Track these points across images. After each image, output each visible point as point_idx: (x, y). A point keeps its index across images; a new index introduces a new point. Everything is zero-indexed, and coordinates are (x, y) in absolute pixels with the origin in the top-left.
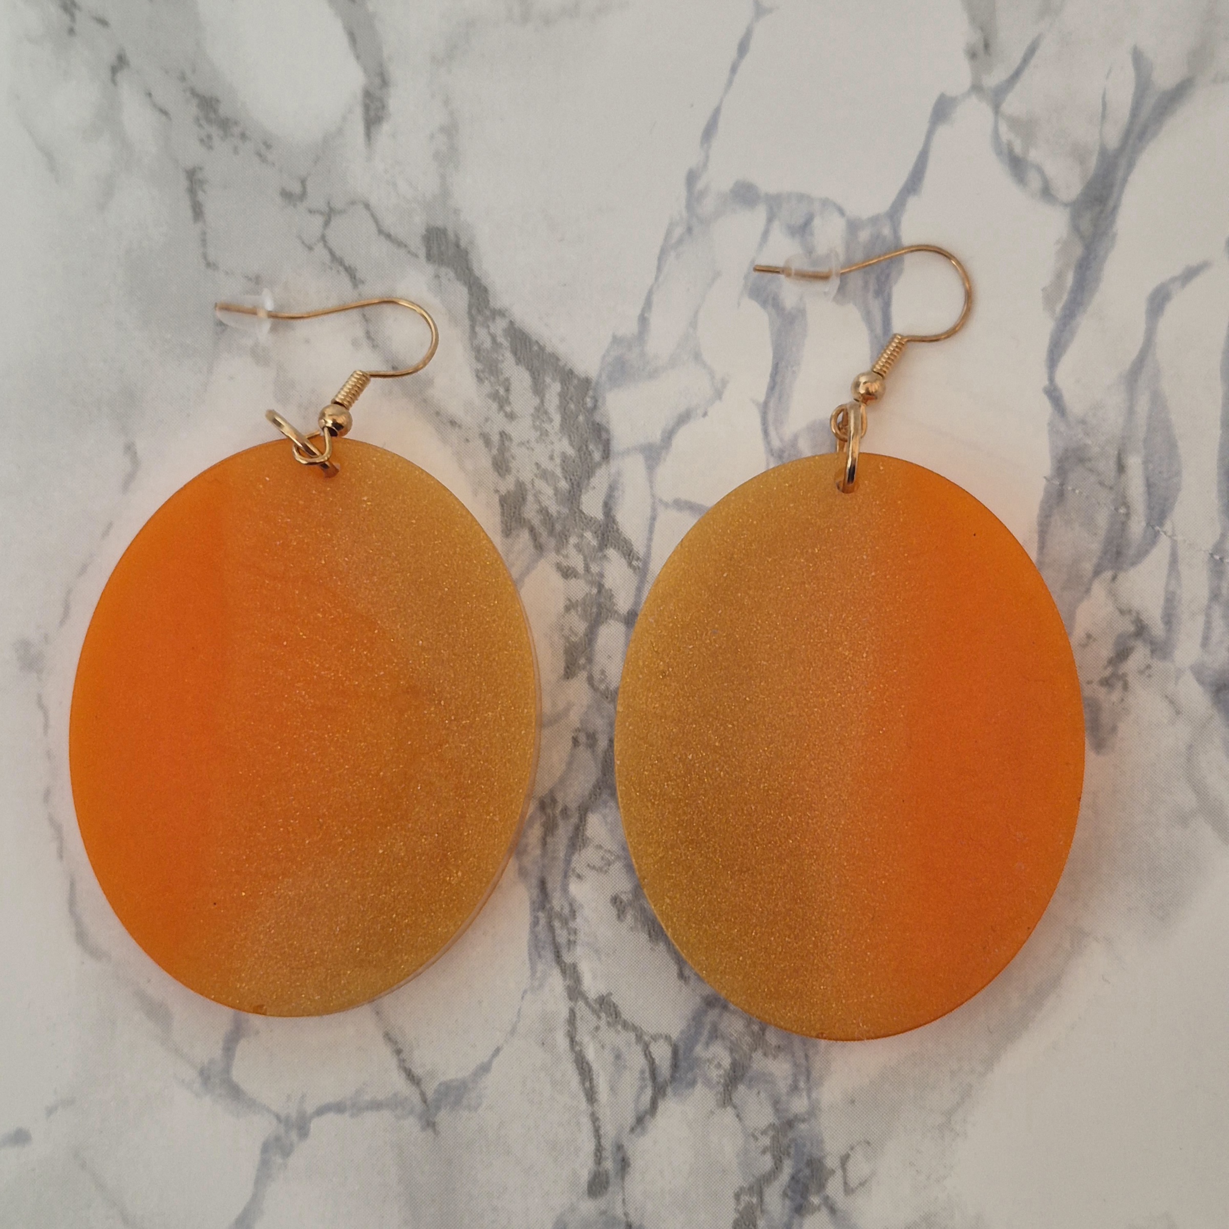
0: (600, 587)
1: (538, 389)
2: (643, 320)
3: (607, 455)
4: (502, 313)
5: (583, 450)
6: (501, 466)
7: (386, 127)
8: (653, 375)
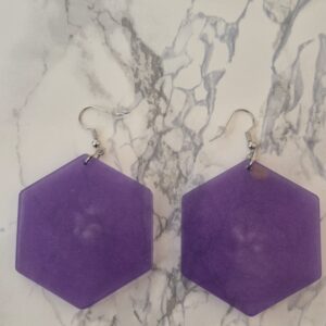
1: (147, 58)
2: (174, 44)
6: (136, 76)
8: (175, 56)
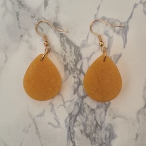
0: (80, 80)
3: (81, 59)
4: (65, 36)
5: (77, 58)
7: (48, 7)
